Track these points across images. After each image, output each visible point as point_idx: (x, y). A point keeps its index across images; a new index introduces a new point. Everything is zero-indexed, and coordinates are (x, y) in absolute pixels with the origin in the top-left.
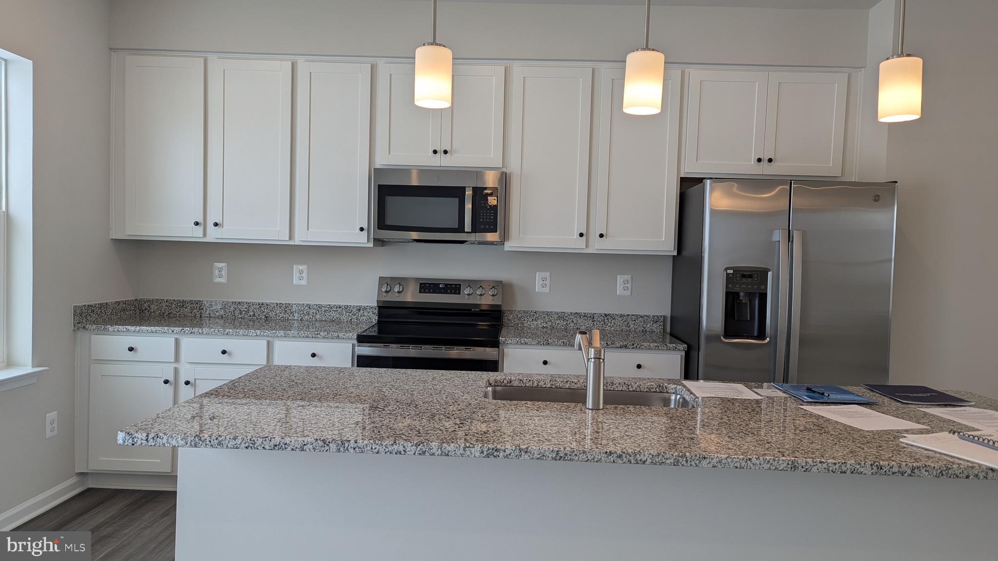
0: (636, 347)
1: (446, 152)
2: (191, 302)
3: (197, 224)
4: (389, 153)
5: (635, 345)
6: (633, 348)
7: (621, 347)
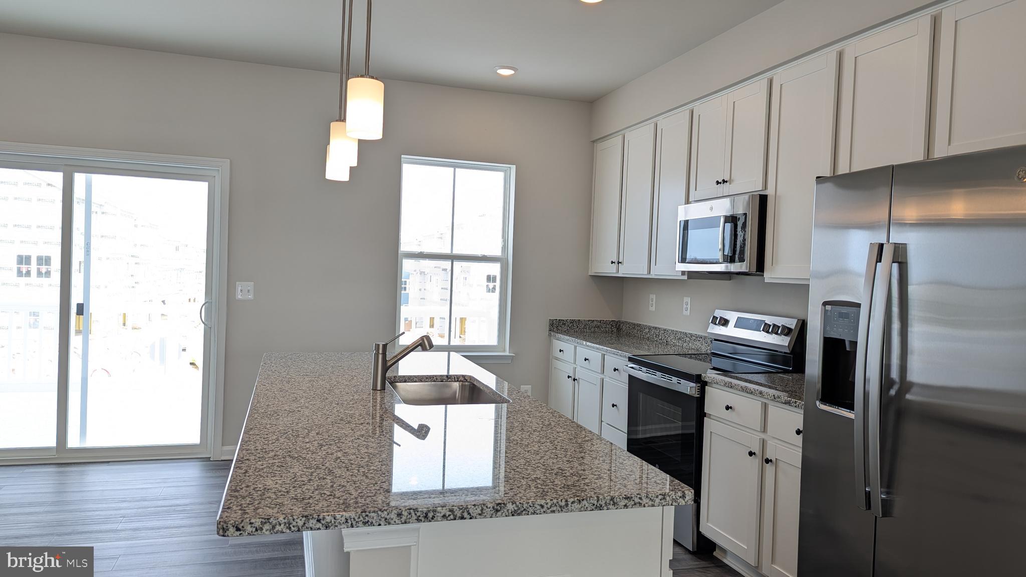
0: (798, 406)
1: (724, 181)
2: (639, 325)
3: (612, 262)
4: (696, 190)
5: (798, 403)
6: (796, 406)
7: (785, 403)
